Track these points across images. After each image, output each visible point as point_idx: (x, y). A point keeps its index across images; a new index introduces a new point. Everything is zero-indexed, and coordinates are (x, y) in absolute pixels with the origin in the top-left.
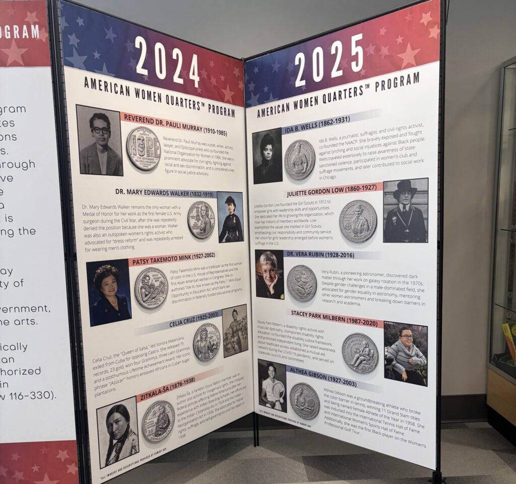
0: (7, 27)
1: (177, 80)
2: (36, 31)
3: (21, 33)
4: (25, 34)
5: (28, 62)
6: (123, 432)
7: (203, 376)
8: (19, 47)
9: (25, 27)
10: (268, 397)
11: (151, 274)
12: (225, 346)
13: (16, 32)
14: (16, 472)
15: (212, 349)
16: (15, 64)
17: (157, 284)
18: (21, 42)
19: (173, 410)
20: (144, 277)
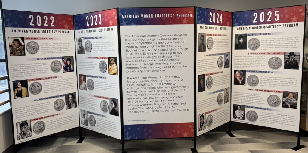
0: (184, 14)
1: (218, 22)
2: (191, 15)
3: (187, 16)
4: (188, 16)
5: (188, 23)
6: (203, 122)
7: (219, 108)
8: (186, 19)
9: (188, 14)
10: (237, 116)
11: (210, 78)
12: (224, 100)
13: (186, 16)
14: (178, 131)
15: (221, 101)
16: (185, 24)
17: (211, 81)
18: (187, 18)
19: (213, 118)
20: (208, 79)
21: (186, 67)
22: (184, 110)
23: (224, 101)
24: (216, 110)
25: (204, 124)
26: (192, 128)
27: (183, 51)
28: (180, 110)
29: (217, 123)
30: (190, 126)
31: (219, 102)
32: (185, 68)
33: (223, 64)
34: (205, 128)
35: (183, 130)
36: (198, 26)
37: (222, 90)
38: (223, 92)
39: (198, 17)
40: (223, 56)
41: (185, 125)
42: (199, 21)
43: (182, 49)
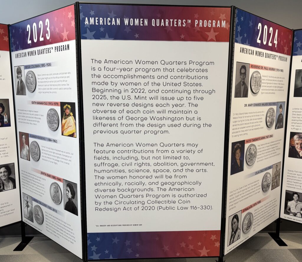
0: (210, 21)
1: (270, 44)
2: (224, 24)
3: (216, 24)
4: (218, 25)
5: (218, 39)
6: (236, 228)
7: (264, 199)
8: (215, 32)
9: (219, 22)
10: (291, 210)
11: (252, 148)
12: (272, 184)
13: (214, 24)
14: (190, 245)
15: (268, 186)
16: (212, 40)
17: (253, 152)
18: (216, 29)
20: (250, 149)
21: (210, 126)
22: (204, 207)
23: (272, 186)
24: (259, 202)
25: (238, 231)
26: (216, 240)
27: (204, 95)
28: (195, 208)
29: (259, 225)
30: (213, 237)
31: (265, 188)
32: (207, 128)
33: (274, 121)
34: (239, 237)
35: (200, 244)
36: (238, 46)
37: (270, 168)
38: (270, 171)
39: (237, 29)
40: (275, 107)
41: (204, 235)
42: (240, 38)
43: (204, 92)
